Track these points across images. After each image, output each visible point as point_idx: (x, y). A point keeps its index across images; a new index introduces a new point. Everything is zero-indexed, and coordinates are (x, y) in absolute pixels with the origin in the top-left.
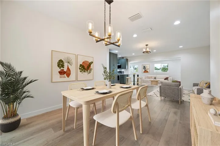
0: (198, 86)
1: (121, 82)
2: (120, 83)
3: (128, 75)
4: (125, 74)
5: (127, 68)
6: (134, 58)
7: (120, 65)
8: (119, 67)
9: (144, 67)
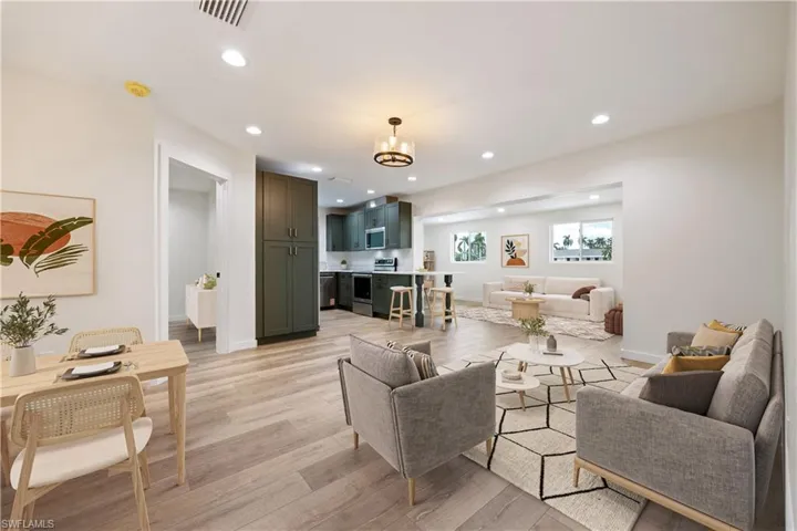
2: (375, 315)
5: (403, 245)
9: (510, 246)
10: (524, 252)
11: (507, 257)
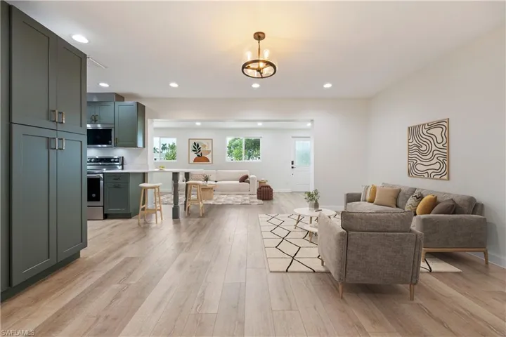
0: (359, 200)
1: (110, 210)
2: (106, 217)
3: (144, 174)
4: (129, 169)
5: (140, 144)
6: (170, 103)
7: (106, 127)
8: (99, 137)
9: (197, 147)
10: (209, 152)
11: (194, 156)
